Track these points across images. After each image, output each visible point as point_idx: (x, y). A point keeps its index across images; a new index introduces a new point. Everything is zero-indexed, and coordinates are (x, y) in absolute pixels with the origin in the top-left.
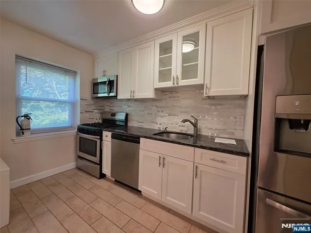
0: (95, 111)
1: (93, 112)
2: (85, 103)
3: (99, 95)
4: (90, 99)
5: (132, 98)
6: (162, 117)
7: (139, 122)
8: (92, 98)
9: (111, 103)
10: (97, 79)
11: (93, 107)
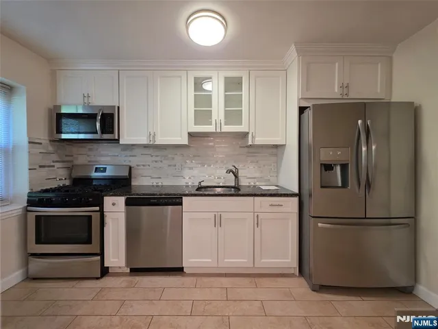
0: (57, 165)
1: (54, 166)
2: (38, 149)
3: (64, 136)
4: (48, 142)
5: (151, 143)
6: (191, 168)
7: (152, 178)
8: (50, 141)
9: (90, 150)
10: (60, 107)
11: (55, 157)
